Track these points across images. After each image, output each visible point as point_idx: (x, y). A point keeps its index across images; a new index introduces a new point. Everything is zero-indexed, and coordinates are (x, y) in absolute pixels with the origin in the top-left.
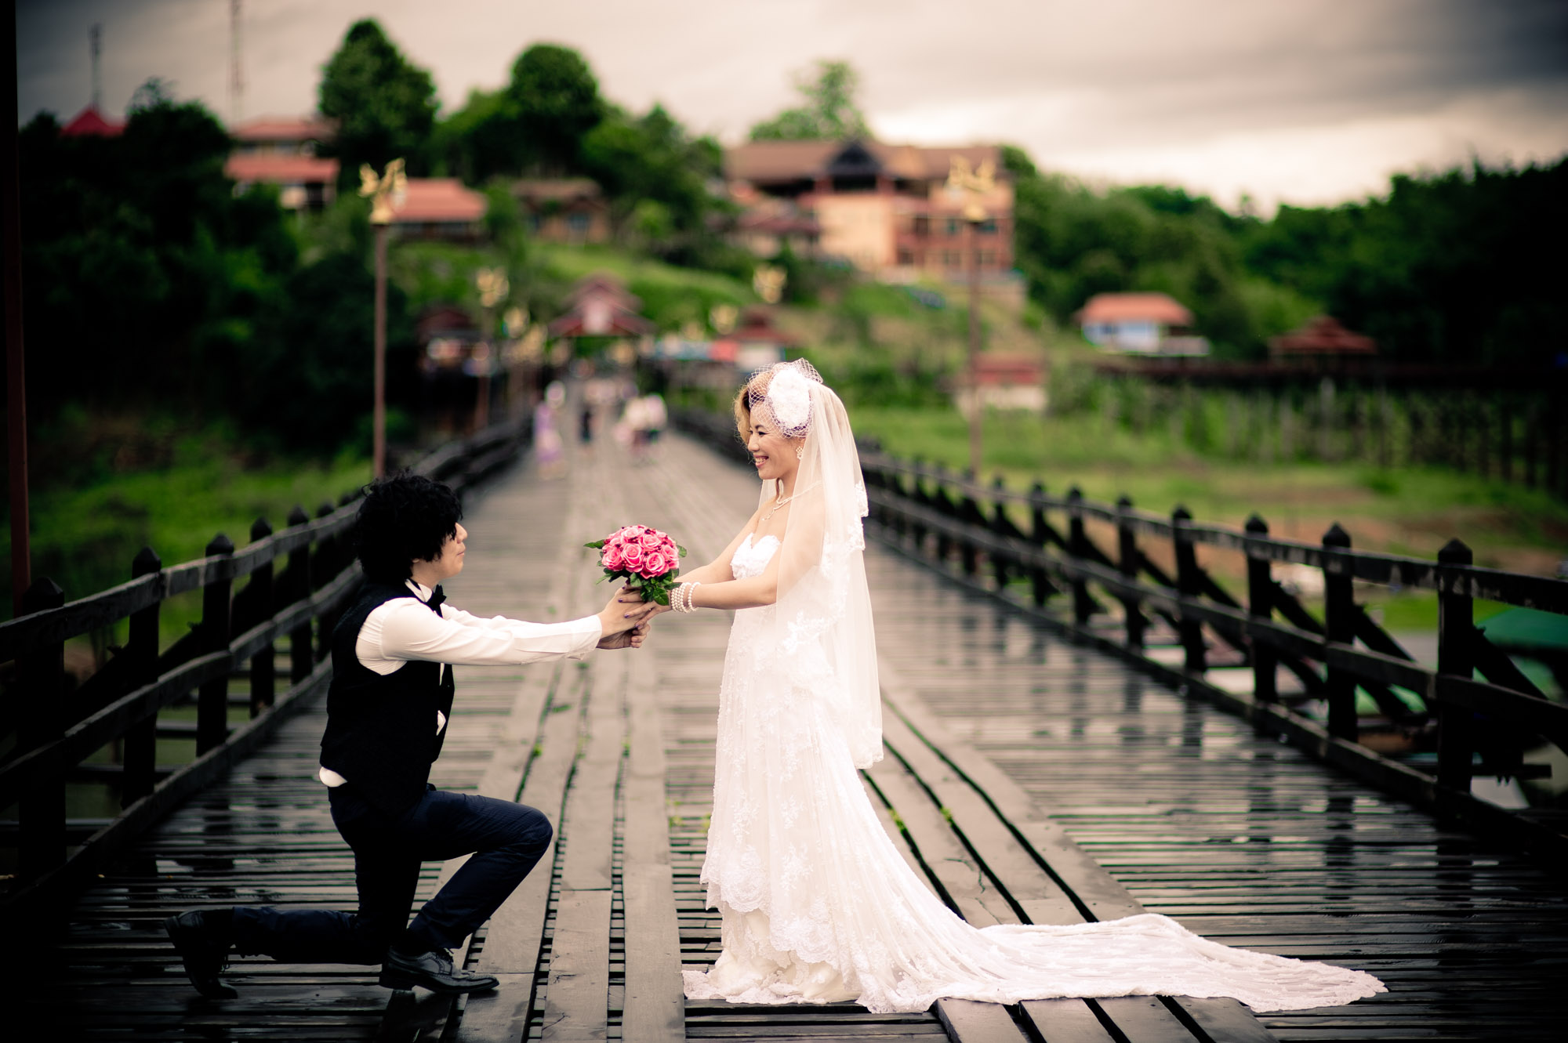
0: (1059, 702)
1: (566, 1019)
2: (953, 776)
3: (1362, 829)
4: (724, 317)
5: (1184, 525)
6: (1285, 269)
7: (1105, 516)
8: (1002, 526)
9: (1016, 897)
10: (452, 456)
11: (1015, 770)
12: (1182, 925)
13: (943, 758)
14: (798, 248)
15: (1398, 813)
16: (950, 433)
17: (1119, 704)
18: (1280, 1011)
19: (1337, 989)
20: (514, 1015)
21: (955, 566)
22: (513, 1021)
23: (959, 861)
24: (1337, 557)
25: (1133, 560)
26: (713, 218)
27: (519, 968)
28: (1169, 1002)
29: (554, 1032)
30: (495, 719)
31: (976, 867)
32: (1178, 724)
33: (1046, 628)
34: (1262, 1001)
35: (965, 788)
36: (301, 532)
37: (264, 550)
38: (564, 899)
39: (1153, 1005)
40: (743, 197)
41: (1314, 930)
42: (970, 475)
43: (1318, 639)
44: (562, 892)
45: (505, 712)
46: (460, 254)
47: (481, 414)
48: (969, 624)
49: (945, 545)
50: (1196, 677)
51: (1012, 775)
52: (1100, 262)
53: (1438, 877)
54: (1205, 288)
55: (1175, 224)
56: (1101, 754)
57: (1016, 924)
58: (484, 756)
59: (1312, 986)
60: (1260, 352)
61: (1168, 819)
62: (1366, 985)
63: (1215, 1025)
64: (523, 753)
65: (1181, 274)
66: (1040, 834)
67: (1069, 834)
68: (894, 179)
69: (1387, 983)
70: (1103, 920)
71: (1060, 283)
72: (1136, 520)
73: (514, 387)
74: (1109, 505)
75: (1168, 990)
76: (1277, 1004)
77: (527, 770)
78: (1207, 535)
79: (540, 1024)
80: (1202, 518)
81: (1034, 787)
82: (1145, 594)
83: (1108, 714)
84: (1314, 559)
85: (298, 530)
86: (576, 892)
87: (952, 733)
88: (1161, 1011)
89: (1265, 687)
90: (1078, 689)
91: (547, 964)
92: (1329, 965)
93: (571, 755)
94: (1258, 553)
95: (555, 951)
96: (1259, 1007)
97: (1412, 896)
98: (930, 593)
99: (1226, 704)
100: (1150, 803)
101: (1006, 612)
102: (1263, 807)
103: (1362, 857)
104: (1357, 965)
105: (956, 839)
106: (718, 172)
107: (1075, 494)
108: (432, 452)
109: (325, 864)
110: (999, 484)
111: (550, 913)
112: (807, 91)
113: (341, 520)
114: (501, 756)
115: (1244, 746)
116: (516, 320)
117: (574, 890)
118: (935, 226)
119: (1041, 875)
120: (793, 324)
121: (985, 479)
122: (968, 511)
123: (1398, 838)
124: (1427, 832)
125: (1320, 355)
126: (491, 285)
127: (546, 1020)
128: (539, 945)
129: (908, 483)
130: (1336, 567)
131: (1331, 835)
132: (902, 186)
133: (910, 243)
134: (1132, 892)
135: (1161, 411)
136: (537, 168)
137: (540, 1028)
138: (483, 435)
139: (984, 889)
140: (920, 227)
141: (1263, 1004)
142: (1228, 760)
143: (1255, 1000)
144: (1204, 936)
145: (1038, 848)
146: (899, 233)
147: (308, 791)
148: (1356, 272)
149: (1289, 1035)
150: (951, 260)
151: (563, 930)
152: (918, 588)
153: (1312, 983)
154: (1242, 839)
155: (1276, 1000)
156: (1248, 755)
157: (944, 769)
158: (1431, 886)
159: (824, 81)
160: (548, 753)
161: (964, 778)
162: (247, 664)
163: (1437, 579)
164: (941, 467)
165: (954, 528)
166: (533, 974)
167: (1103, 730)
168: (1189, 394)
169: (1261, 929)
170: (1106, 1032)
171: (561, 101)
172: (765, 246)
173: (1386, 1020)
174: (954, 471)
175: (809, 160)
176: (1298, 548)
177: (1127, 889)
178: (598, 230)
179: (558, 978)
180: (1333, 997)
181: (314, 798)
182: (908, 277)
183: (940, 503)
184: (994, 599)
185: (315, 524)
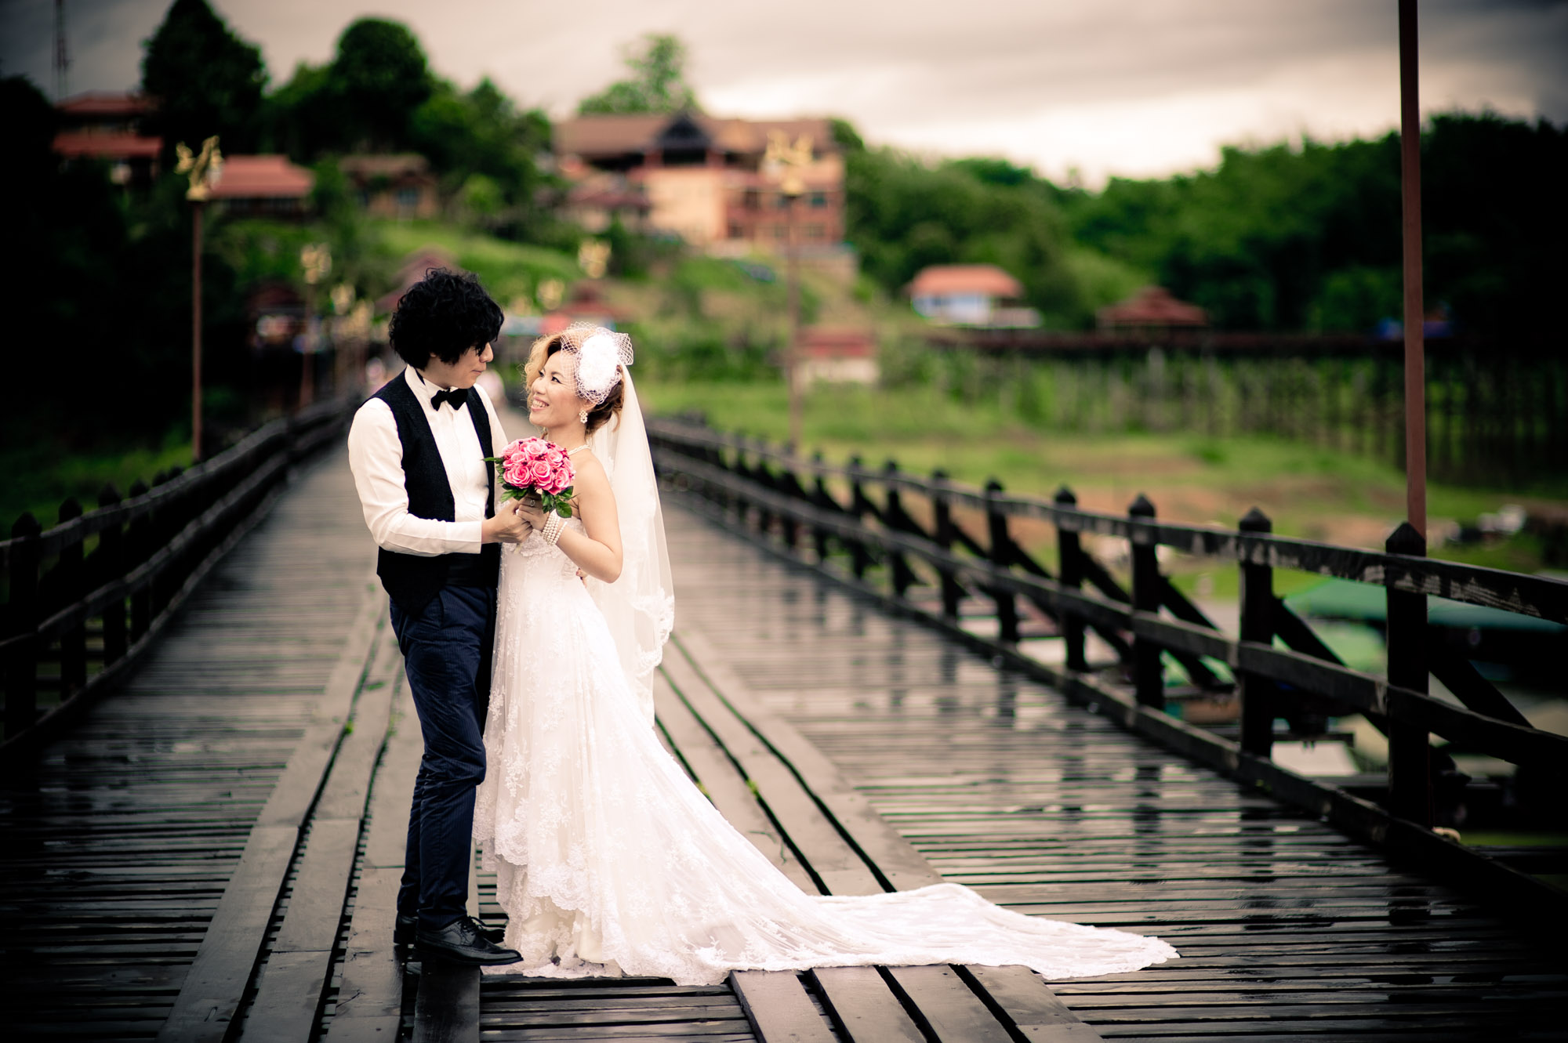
0: (878, 674)
1: (361, 996)
2: (762, 748)
3: (1169, 797)
4: (551, 292)
5: (997, 497)
6: (1114, 240)
7: (919, 488)
8: (822, 499)
9: (816, 868)
10: (273, 434)
11: (824, 743)
12: (980, 894)
13: (754, 731)
14: (628, 222)
15: (1201, 781)
16: (779, 407)
17: (935, 675)
18: (1072, 978)
19: (1128, 956)
20: (309, 993)
21: (776, 539)
22: (308, 999)
23: (762, 833)
24: (1142, 527)
25: (948, 532)
26: (543, 193)
27: (317, 946)
28: (961, 971)
29: (348, 1010)
30: (309, 698)
31: (779, 838)
32: (992, 694)
33: (866, 601)
34: (1054, 969)
35: (773, 760)
36: (113, 510)
37: (73, 530)
38: (366, 876)
39: (945, 974)
40: (572, 171)
41: (1111, 898)
42: (790, 448)
43: (1124, 608)
44: (364, 870)
45: (319, 690)
46: (288, 231)
47: (306, 393)
48: (791, 597)
49: (766, 520)
50: (1010, 648)
51: (821, 747)
52: (928, 235)
53: (1241, 844)
54: (1036, 259)
55: (1005, 196)
56: (913, 726)
57: (815, 895)
58: (295, 734)
59: (1104, 953)
60: (1089, 324)
61: (973, 789)
62: (1159, 951)
63: (1005, 993)
64: (334, 731)
65: (1010, 245)
66: (844, 807)
67: (874, 805)
68: (724, 153)
69: (1179, 949)
70: (901, 890)
71: (892, 255)
72: (949, 493)
73: (341, 364)
74: (924, 478)
75: (960, 959)
76: (1068, 972)
77: (337, 748)
78: (1020, 507)
79: (335, 1002)
80: (1016, 489)
81: (843, 759)
82: (960, 565)
83: (925, 685)
84: (1121, 529)
85: (109, 510)
86: (379, 870)
87: (764, 706)
88: (952, 979)
89: (1076, 658)
90: (895, 660)
91: (345, 942)
92: (1124, 931)
93: (382, 734)
94: (1068, 525)
95: (353, 928)
96: (1051, 975)
97: (1211, 863)
98: (753, 566)
99: (1038, 675)
100: (957, 773)
101: (826, 585)
102: (1074, 776)
103: (1168, 824)
104: (1150, 932)
105: (761, 811)
106: (547, 146)
107: (892, 467)
108: (254, 430)
109: (129, 844)
110: (818, 458)
111: (351, 891)
112: (634, 63)
113: (154, 500)
114: (311, 734)
115: (1056, 716)
116: (342, 297)
117: (376, 868)
118: (764, 200)
119: (843, 847)
120: (624, 298)
121: (805, 452)
122: (788, 485)
123: (1199, 805)
124: (1230, 798)
125: (1148, 327)
126: (314, 261)
127: (340, 998)
128: (338, 923)
129: (730, 456)
130: (1142, 538)
131: (1134, 804)
132: (733, 159)
133: (740, 216)
134: (932, 862)
135: (992, 383)
136: (364, 143)
137: (334, 1005)
138: (308, 411)
139: (785, 860)
140: (750, 201)
141: (1054, 971)
142: (1041, 730)
143: (1047, 968)
144: (1001, 905)
145: (841, 819)
146: (729, 207)
147: (117, 771)
148: (1184, 242)
149: (1078, 1002)
150: (781, 234)
151: (362, 908)
152: (740, 562)
153: (1105, 950)
154: (1054, 809)
155: (1068, 967)
156: (1060, 724)
157: (753, 742)
158: (1235, 853)
159: (652, 54)
160: (359, 730)
161: (773, 751)
162: (57, 645)
163: (1237, 547)
164: (762, 440)
165: (775, 502)
166: (330, 952)
167: (921, 702)
168: (1018, 366)
169: (1057, 897)
170: (897, 1001)
171: (388, 76)
172: (595, 220)
173: (1175, 985)
174: (775, 445)
175: (638, 133)
176: (1105, 519)
177: (928, 859)
178: (427, 206)
179: (355, 955)
180: (1125, 964)
181: (122, 778)
182: (739, 250)
183: (761, 476)
184: (816, 573)
185: (127, 503)
